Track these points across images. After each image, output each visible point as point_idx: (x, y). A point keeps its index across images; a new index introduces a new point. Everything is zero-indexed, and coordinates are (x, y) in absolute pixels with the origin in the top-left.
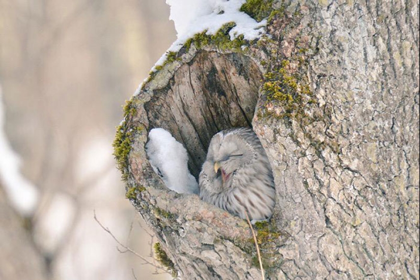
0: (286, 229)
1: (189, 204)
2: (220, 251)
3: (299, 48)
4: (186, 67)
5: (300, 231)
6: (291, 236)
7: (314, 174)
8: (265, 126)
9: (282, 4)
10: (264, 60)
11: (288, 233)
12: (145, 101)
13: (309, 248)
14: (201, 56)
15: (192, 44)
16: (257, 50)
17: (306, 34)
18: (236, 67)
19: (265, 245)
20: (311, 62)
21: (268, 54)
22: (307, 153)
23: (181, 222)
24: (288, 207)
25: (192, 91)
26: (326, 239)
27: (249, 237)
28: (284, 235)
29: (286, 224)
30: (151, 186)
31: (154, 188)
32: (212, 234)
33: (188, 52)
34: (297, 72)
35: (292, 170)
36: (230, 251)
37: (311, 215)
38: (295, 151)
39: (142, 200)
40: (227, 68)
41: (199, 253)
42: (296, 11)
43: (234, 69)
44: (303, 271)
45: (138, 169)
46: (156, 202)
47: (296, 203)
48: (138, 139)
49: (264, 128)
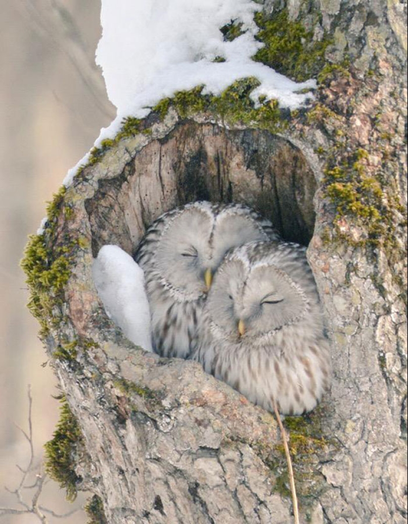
0: (339, 434)
1: (187, 377)
2: (229, 460)
3: (379, 132)
4: (156, 146)
5: (359, 440)
6: (344, 446)
7: (396, 347)
8: (335, 257)
9: (344, 54)
10: (321, 145)
11: (339, 441)
12: (87, 197)
13: (369, 470)
14: (183, 130)
15: (171, 108)
16: (307, 128)
17: (390, 110)
18: (245, 154)
19: (301, 458)
20: (401, 157)
21: (330, 136)
22: (394, 309)
23: (170, 406)
24: (346, 398)
25: (160, 188)
26: (397, 457)
27: (275, 442)
28: (333, 443)
29: (339, 427)
30: (110, 341)
31: (116, 345)
32: (219, 432)
33: (162, 121)
34: (380, 170)
35: (364, 336)
36: (247, 461)
37: (380, 415)
38: (374, 305)
39: (88, 363)
40: (226, 154)
41: (191, 461)
42: (370, 69)
43: (241, 157)
44: (351, 508)
45: (83, 310)
46: (119, 367)
47: (361, 392)
48: (82, 260)
49: (332, 261)
